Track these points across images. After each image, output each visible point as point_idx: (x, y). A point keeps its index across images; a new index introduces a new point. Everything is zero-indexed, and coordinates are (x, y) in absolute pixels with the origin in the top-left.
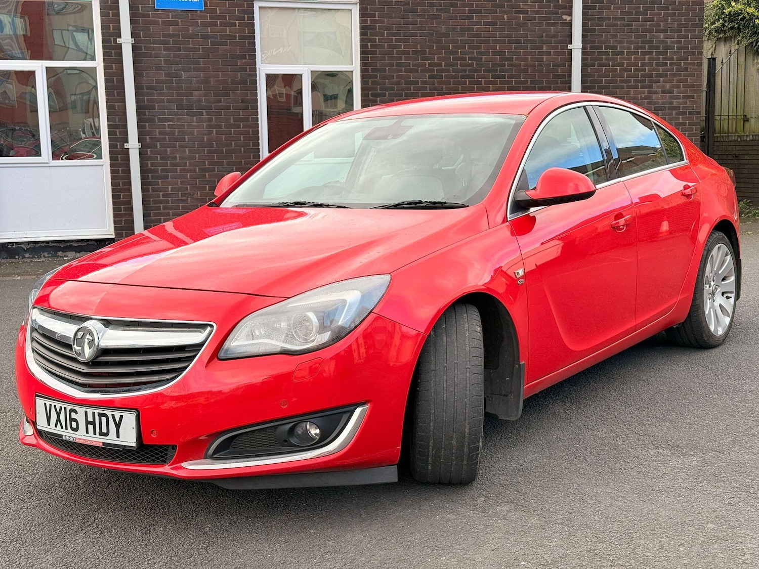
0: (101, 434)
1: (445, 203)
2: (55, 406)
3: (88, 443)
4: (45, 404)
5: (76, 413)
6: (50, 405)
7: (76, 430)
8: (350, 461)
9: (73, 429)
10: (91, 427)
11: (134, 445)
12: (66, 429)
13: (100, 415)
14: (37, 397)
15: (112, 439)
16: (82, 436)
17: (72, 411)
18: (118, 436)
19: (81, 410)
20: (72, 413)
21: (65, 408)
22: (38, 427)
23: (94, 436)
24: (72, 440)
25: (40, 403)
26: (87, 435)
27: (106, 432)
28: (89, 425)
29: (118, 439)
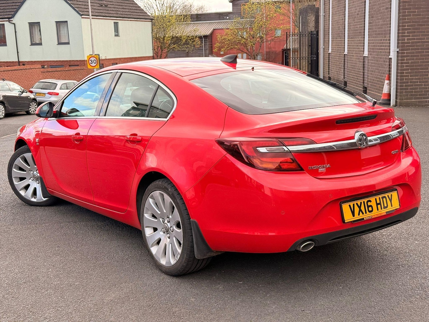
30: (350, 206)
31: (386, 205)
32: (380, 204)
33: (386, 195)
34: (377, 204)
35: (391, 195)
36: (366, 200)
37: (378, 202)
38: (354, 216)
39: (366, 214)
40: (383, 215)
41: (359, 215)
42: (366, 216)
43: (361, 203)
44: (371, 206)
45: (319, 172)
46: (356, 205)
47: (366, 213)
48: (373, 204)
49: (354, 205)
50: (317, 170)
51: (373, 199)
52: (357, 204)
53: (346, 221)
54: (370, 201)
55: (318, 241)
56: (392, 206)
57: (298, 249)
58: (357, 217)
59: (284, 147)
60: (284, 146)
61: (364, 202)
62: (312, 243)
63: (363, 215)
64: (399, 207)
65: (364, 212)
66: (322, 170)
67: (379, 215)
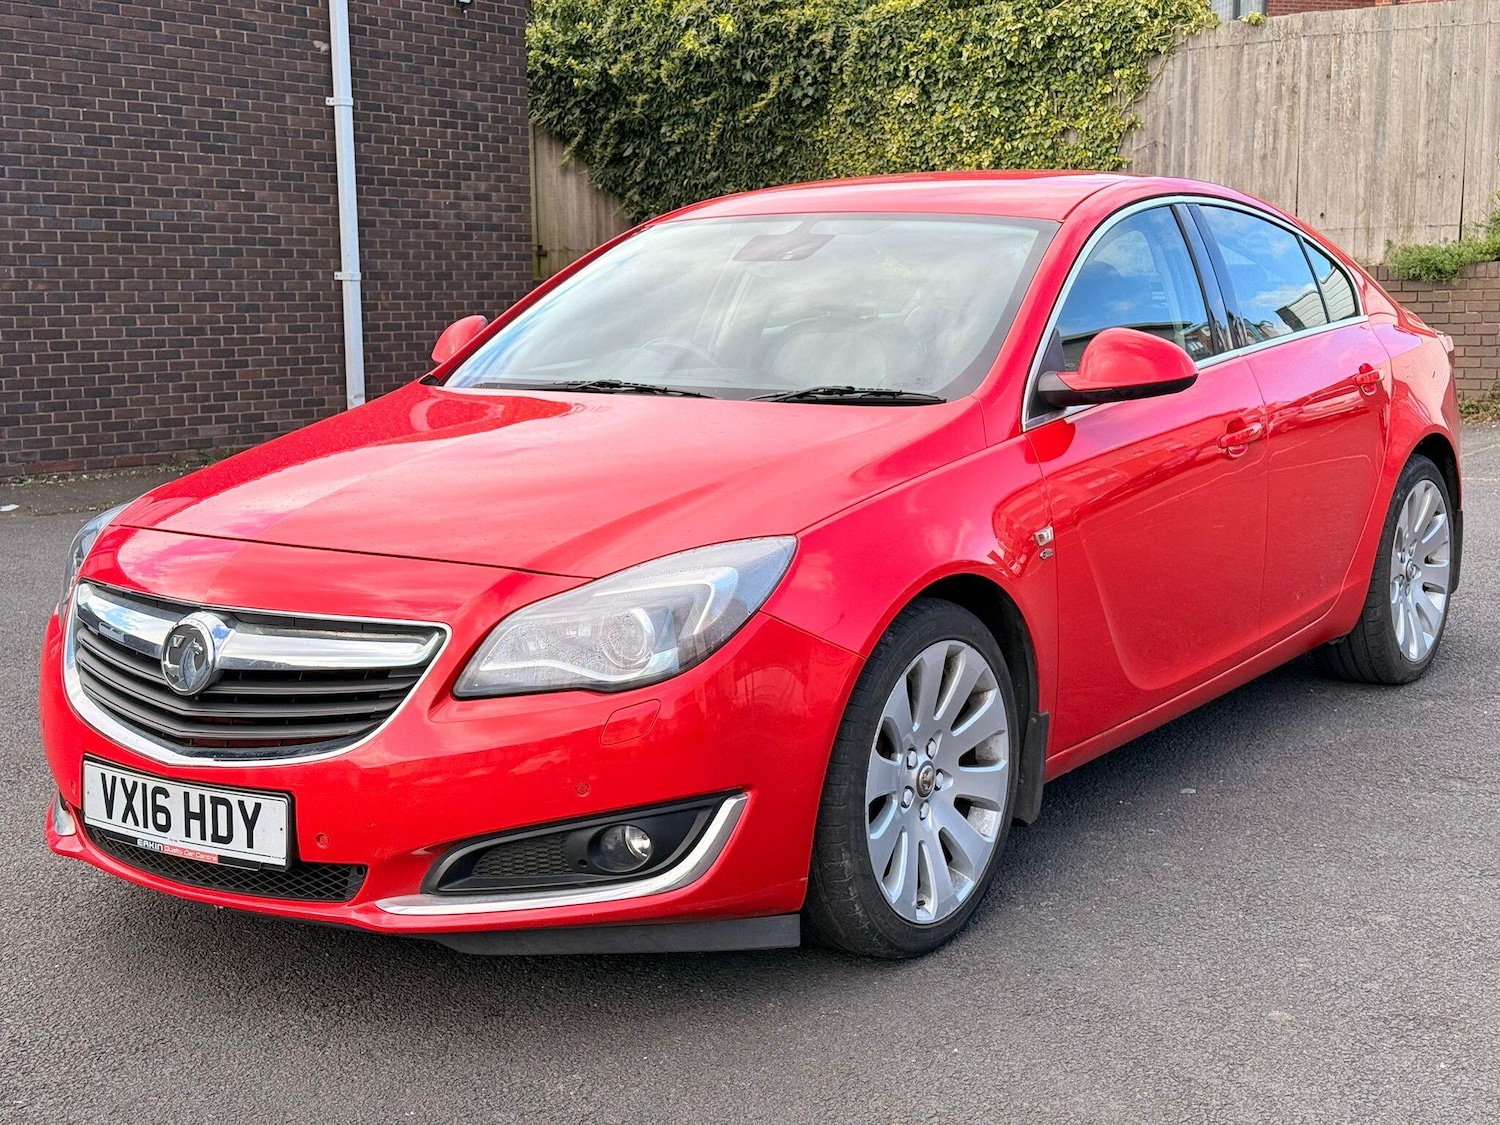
0: (216, 838)
1: (900, 393)
2: (123, 781)
3: (190, 856)
4: (103, 776)
5: (167, 795)
6: (114, 779)
7: (166, 828)
8: (710, 904)
9: (159, 827)
10: (195, 824)
11: (283, 863)
12: (146, 826)
13: (216, 801)
14: (86, 762)
15: (237, 849)
16: (177, 841)
17: (157, 791)
18: (250, 844)
19: (176, 790)
20: (158, 796)
21: (144, 786)
22: (87, 821)
23: (202, 842)
24: (156, 849)
25: (93, 773)
26: (187, 839)
27: (225, 835)
28: (191, 821)
29: (250, 850)
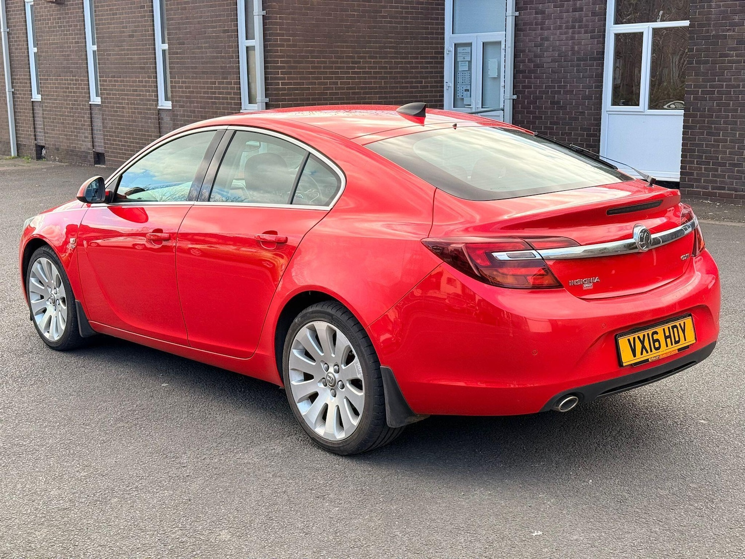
30: (629, 340)
31: (677, 339)
32: (670, 337)
33: (677, 323)
34: (666, 338)
35: (684, 323)
36: (650, 332)
37: (667, 334)
38: (635, 356)
39: (652, 353)
40: (673, 353)
41: (642, 354)
42: (652, 356)
43: (644, 335)
44: (658, 340)
45: (584, 289)
46: (637, 339)
47: (651, 351)
48: (660, 336)
49: (634, 338)
50: (581, 286)
51: (659, 329)
52: (639, 337)
53: (624, 365)
54: (656, 333)
55: (584, 396)
56: (685, 340)
57: (555, 408)
58: (639, 358)
59: (534, 252)
60: (534, 249)
61: (648, 334)
62: (575, 399)
63: (648, 354)
64: (695, 341)
65: (649, 350)
66: (587, 286)
67: (669, 353)
